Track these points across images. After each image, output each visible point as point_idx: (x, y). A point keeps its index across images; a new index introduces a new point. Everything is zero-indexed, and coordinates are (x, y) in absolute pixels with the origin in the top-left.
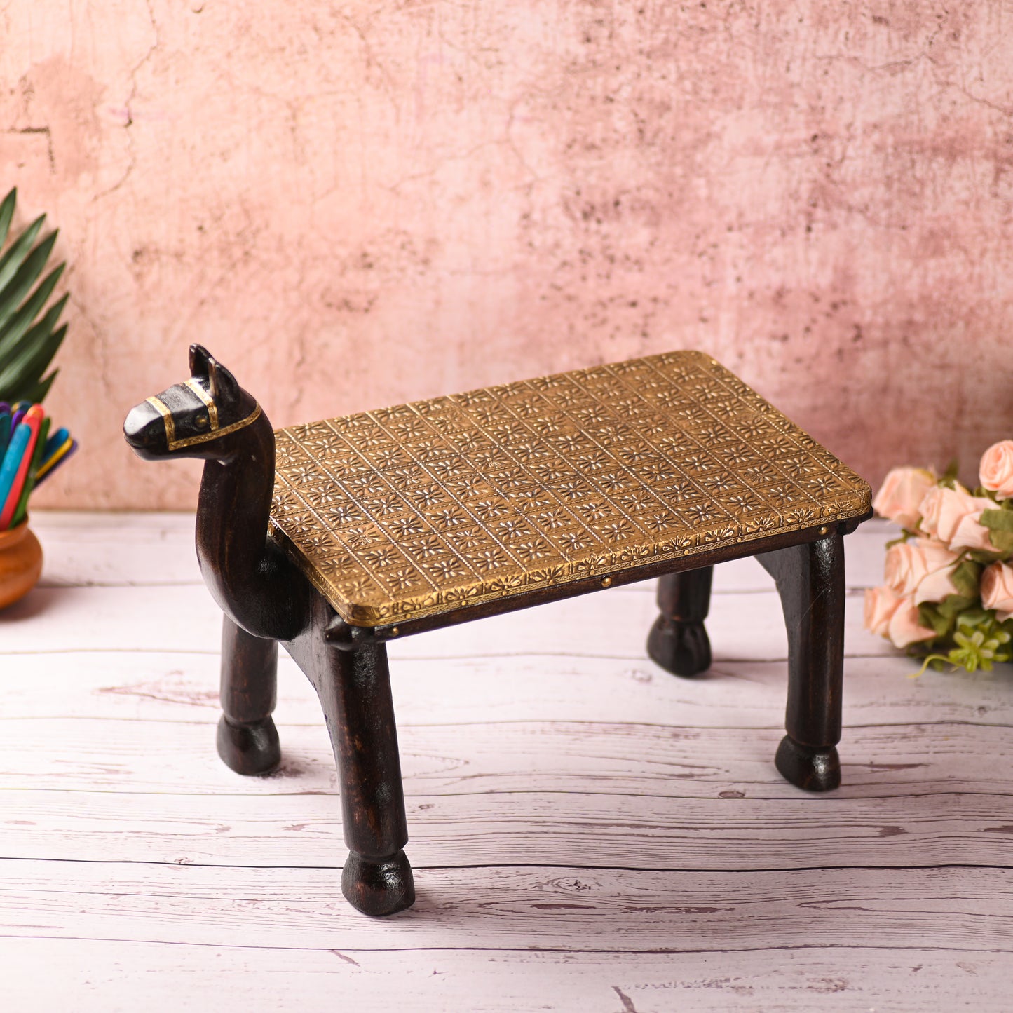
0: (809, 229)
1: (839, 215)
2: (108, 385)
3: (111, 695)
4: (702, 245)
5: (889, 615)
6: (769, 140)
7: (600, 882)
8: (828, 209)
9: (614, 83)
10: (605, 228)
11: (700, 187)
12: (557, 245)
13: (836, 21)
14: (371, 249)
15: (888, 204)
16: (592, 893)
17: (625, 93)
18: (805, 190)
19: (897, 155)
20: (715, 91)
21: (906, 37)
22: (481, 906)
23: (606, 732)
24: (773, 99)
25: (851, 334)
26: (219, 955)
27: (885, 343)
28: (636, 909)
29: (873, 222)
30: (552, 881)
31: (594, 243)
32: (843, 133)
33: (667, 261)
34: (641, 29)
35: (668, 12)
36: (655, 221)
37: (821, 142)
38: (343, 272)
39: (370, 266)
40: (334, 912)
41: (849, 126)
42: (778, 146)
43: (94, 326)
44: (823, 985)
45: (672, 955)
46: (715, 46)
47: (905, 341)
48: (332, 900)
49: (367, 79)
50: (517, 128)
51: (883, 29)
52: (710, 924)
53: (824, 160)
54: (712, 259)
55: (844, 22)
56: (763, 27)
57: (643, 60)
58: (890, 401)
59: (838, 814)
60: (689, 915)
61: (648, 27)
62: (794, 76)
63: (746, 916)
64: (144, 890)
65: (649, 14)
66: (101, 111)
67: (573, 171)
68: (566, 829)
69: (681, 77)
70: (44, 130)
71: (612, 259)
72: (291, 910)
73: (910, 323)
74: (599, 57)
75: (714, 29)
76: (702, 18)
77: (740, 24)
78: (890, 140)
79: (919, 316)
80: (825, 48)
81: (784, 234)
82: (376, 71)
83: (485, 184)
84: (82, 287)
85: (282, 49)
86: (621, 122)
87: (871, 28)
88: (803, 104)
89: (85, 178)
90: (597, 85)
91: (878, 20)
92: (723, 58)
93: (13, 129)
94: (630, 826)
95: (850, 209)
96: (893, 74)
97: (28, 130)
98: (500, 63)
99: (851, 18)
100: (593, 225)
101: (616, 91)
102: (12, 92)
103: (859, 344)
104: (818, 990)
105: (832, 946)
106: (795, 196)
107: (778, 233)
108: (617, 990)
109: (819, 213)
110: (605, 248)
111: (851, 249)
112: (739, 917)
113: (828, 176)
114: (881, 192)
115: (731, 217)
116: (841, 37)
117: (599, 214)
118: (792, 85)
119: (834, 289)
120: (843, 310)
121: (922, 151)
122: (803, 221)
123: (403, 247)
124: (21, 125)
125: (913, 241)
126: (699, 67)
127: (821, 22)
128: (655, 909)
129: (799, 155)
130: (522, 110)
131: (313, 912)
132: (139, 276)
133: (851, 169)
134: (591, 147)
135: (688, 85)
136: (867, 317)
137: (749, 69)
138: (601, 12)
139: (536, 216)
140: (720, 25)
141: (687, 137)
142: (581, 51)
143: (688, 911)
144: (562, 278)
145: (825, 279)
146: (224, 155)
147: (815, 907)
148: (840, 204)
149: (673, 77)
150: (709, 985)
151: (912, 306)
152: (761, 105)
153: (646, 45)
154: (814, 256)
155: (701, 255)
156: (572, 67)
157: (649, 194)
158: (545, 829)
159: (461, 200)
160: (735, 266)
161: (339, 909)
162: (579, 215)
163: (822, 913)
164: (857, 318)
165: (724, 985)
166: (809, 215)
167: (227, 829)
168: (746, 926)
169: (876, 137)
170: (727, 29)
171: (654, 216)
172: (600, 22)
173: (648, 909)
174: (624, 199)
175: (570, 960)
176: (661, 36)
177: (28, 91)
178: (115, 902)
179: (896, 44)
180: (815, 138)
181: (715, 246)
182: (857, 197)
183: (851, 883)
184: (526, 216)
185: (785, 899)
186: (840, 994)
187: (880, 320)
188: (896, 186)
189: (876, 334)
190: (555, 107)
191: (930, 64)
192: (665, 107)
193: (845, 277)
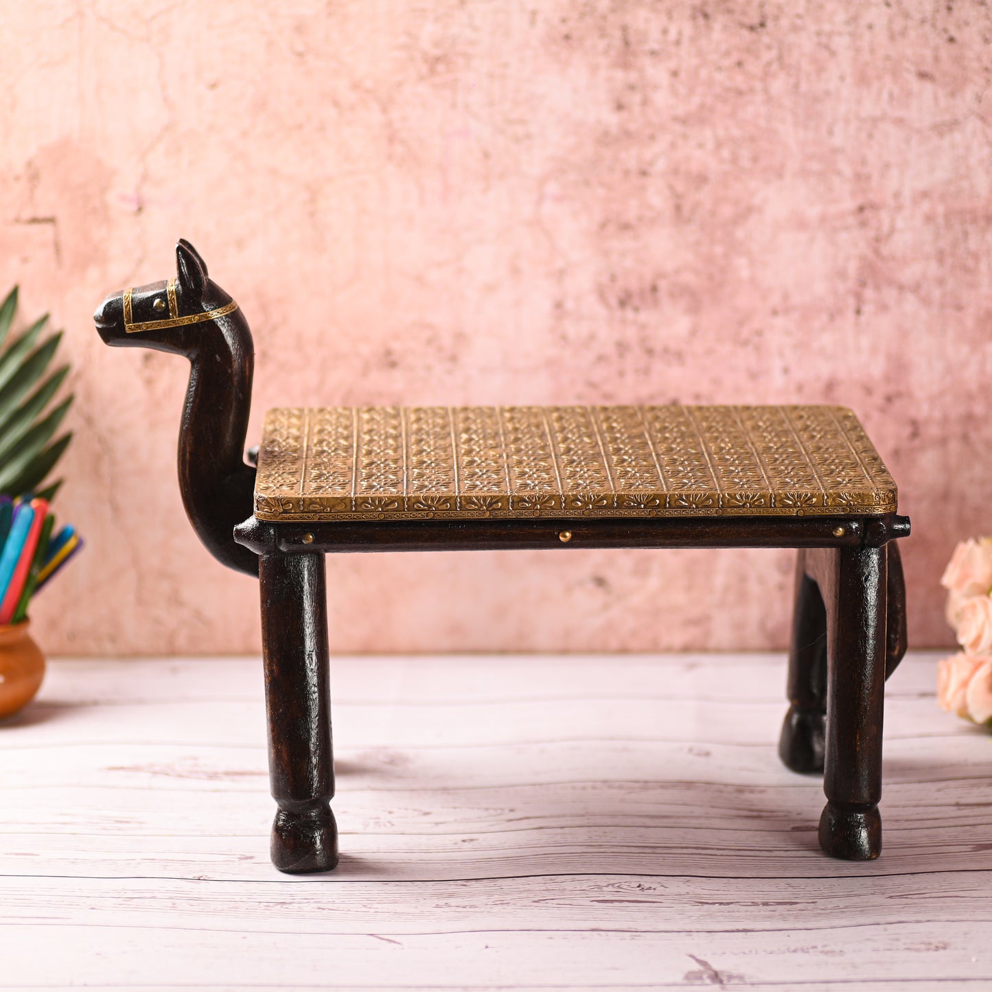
0: (858, 312)
1: (890, 295)
2: (116, 509)
3: (122, 773)
4: (745, 332)
5: (965, 684)
6: (813, 212)
7: (665, 885)
8: (877, 288)
9: (648, 154)
10: (644, 316)
11: (742, 266)
12: (592, 337)
13: (879, 78)
14: (396, 346)
15: (941, 282)
16: (656, 892)
17: (661, 165)
18: (853, 268)
19: (948, 225)
20: (755, 159)
21: (953, 95)
22: (534, 902)
23: (662, 787)
24: (815, 166)
25: (907, 431)
26: (244, 938)
27: (943, 442)
28: (707, 903)
29: (926, 301)
30: (613, 885)
31: (631, 334)
32: (891, 202)
33: (709, 352)
34: (674, 92)
35: (704, 73)
36: (695, 307)
37: (868, 214)
38: (366, 371)
39: (393, 365)
40: (372, 910)
41: (897, 195)
42: (823, 219)
43: (101, 440)
44: (923, 946)
45: (749, 933)
46: (754, 109)
47: (965, 438)
48: (368, 902)
49: (390, 157)
50: (548, 208)
51: (928, 87)
52: (790, 912)
53: (871, 234)
54: (758, 349)
55: (888, 79)
56: (804, 87)
57: (678, 128)
58: (952, 509)
59: (925, 839)
60: (766, 907)
61: (682, 90)
62: (838, 140)
63: (830, 906)
64: (159, 895)
65: (683, 75)
66: (112, 197)
67: (606, 253)
68: (625, 850)
69: (719, 145)
70: (51, 220)
71: (650, 352)
72: (323, 909)
73: (969, 418)
74: (632, 127)
75: (752, 90)
76: (739, 80)
77: (779, 85)
78: (940, 209)
79: (979, 409)
80: (869, 108)
81: (832, 317)
82: (399, 149)
83: (515, 271)
84: (89, 397)
85: (300, 127)
86: (657, 198)
87: (915, 84)
88: (847, 170)
89: (93, 273)
90: (630, 157)
91: (923, 76)
92: (762, 123)
93: (17, 220)
94: (697, 848)
95: (901, 288)
96: (941, 135)
97: (35, 220)
98: (528, 136)
99: (895, 74)
100: (630, 314)
101: (651, 163)
102: (17, 178)
103: (917, 442)
104: (918, 950)
105: (928, 921)
106: (842, 274)
107: (824, 318)
108: (692, 956)
109: (869, 293)
110: (643, 340)
111: (903, 334)
112: (823, 907)
113: (877, 252)
114: (933, 269)
115: (775, 300)
116: (885, 95)
117: (636, 301)
118: (835, 151)
119: (887, 379)
120: (898, 404)
121: (974, 221)
122: (851, 302)
123: (429, 342)
124: (27, 214)
125: (970, 322)
126: (736, 132)
127: (863, 80)
128: (728, 904)
129: (847, 228)
130: (552, 188)
131: (349, 910)
132: (149, 382)
133: (901, 243)
134: (626, 227)
135: (726, 153)
136: (923, 411)
137: (789, 134)
138: (633, 76)
139: (569, 305)
140: (758, 85)
141: (727, 211)
142: (612, 120)
143: (765, 904)
144: (599, 374)
145: (878, 368)
146: (240, 244)
147: (906, 898)
148: (891, 282)
149: (710, 145)
150: (795, 951)
151: (970, 397)
152: (804, 173)
153: (681, 110)
154: (865, 342)
155: (745, 343)
156: (605, 139)
157: (688, 278)
158: (602, 850)
159: (490, 289)
160: (781, 355)
161: (377, 908)
162: (614, 302)
163: (916, 901)
164: (913, 412)
165: (811, 951)
166: (859, 297)
167: (251, 858)
168: (831, 912)
169: (925, 206)
170: (766, 90)
171: (694, 301)
172: (632, 88)
173: (721, 904)
174: (663, 285)
175: (637, 938)
176: (696, 101)
177: (34, 177)
178: (129, 903)
179: (943, 101)
180: (861, 209)
181: (759, 333)
182: (908, 275)
183: (944, 881)
184: (559, 305)
185: (872, 894)
186: (942, 952)
187: (937, 414)
188: (949, 261)
189: (934, 431)
190: (587, 183)
191: (979, 123)
192: (701, 179)
193: (899, 367)
